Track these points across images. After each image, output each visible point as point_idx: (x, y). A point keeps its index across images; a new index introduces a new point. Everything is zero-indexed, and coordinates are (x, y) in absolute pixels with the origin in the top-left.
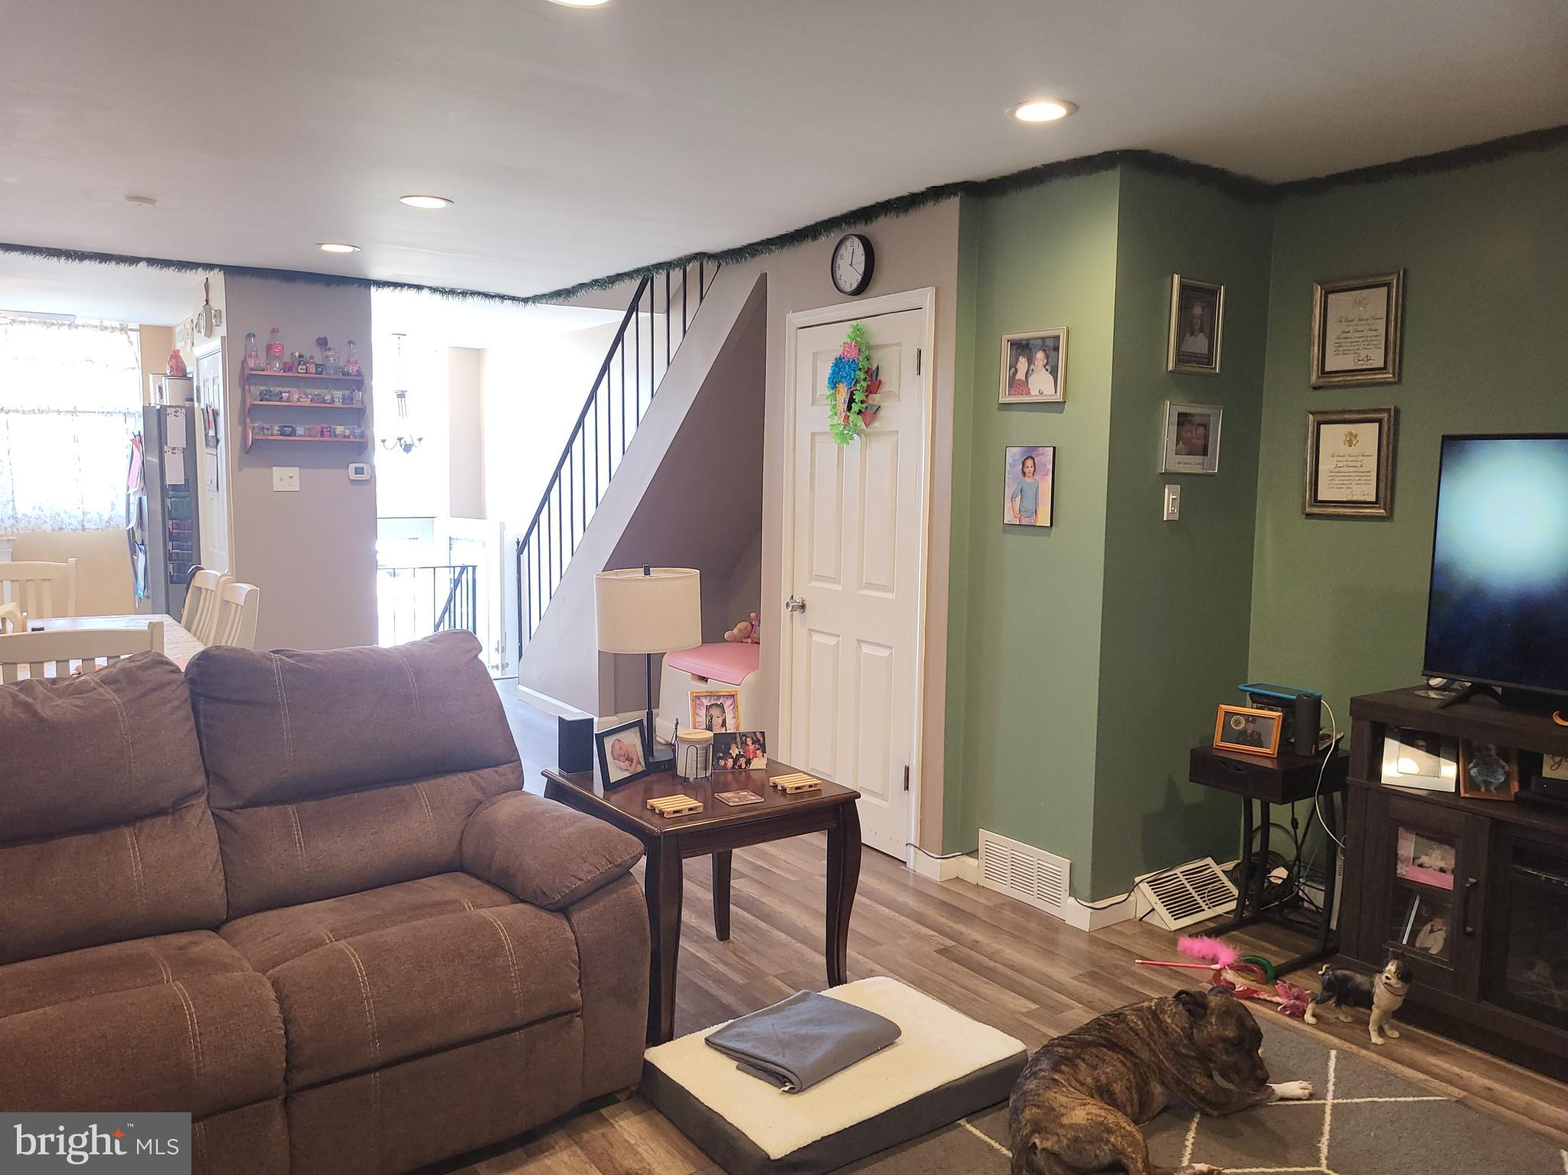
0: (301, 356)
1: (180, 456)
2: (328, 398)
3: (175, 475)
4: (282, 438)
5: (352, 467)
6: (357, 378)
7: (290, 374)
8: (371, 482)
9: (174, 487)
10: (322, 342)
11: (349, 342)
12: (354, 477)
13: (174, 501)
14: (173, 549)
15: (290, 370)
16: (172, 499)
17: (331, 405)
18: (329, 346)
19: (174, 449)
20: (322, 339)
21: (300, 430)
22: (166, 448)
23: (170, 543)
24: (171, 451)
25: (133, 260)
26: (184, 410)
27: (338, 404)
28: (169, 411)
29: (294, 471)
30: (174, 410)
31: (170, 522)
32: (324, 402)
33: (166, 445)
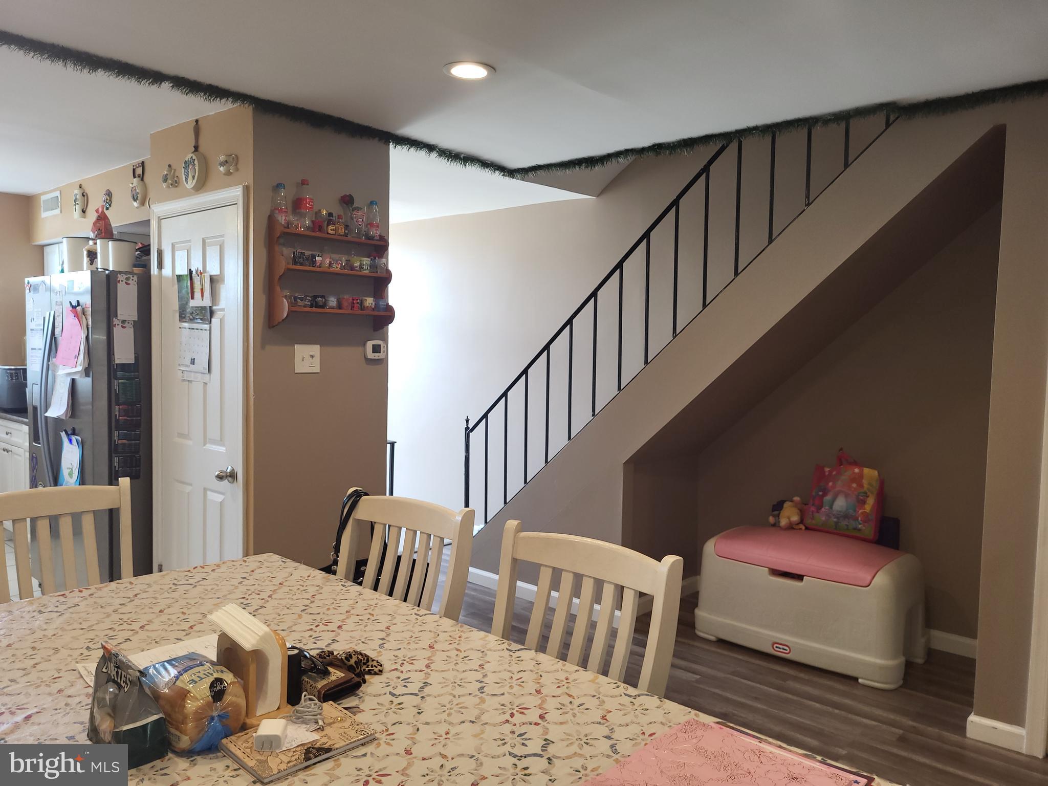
0: (330, 215)
1: (129, 332)
2: (357, 264)
3: (124, 354)
4: (314, 309)
5: (370, 344)
6: (379, 243)
7: (317, 234)
8: (382, 363)
9: (124, 367)
10: (347, 201)
11: (372, 203)
12: (371, 355)
13: (123, 383)
14: (118, 440)
15: (320, 229)
16: (120, 381)
17: (359, 273)
18: (355, 205)
19: (124, 322)
20: (348, 196)
21: (333, 302)
22: (115, 321)
23: (116, 433)
24: (121, 324)
25: (157, 77)
26: (135, 278)
27: (366, 272)
28: (120, 277)
29: (315, 349)
30: (125, 276)
31: (117, 408)
32: (352, 268)
33: (116, 316)
